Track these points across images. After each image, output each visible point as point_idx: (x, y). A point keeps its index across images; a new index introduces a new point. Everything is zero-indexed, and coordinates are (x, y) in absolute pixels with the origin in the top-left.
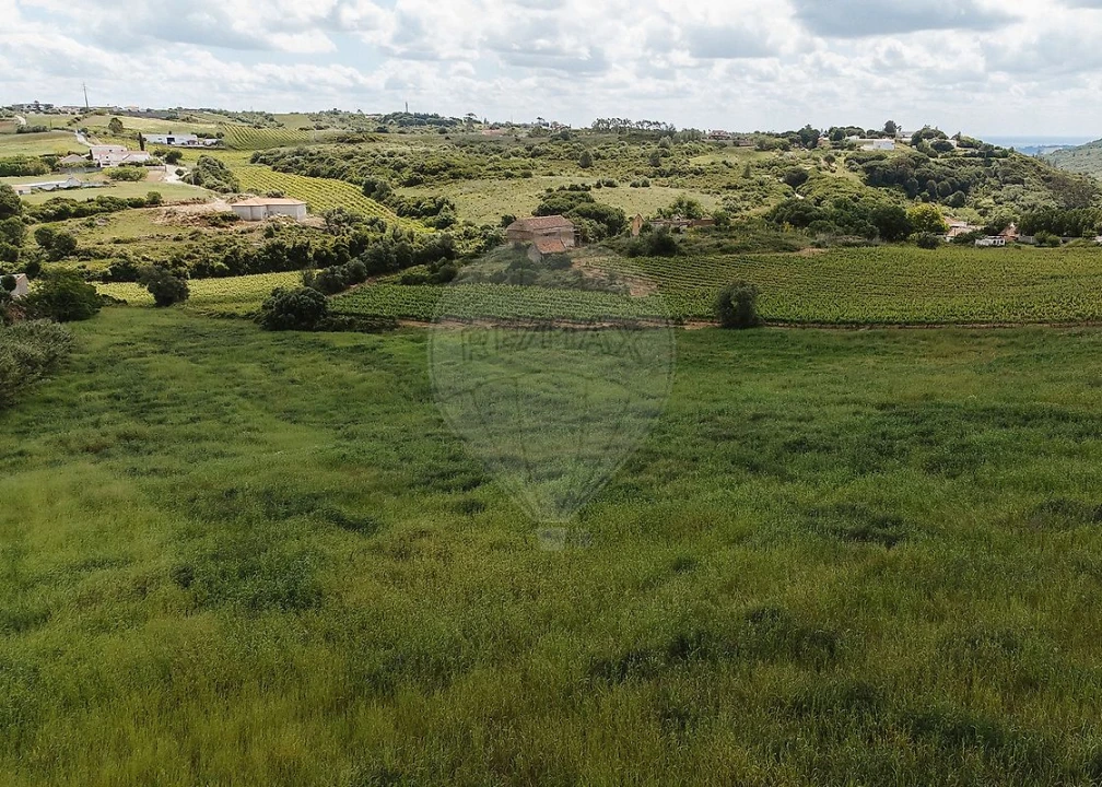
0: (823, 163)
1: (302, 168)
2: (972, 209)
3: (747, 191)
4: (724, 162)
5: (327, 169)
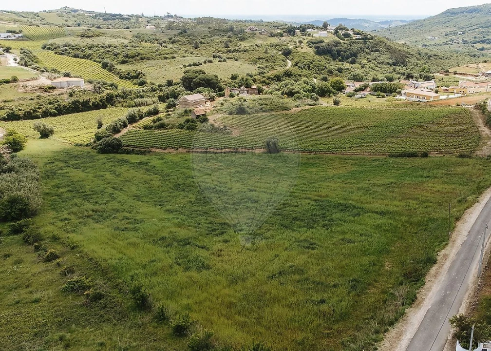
0: (298, 44)
1: (69, 53)
2: (359, 65)
3: (267, 60)
4: (256, 45)
5: (82, 54)
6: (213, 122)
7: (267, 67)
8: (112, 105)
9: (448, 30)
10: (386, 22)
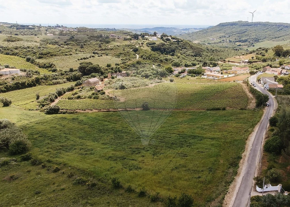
0: (141, 45)
1: (3, 52)
2: (176, 56)
3: (125, 55)
4: (117, 46)
5: (11, 53)
6: (108, 94)
7: (126, 59)
8: (39, 84)
9: (221, 35)
10: (186, 29)
